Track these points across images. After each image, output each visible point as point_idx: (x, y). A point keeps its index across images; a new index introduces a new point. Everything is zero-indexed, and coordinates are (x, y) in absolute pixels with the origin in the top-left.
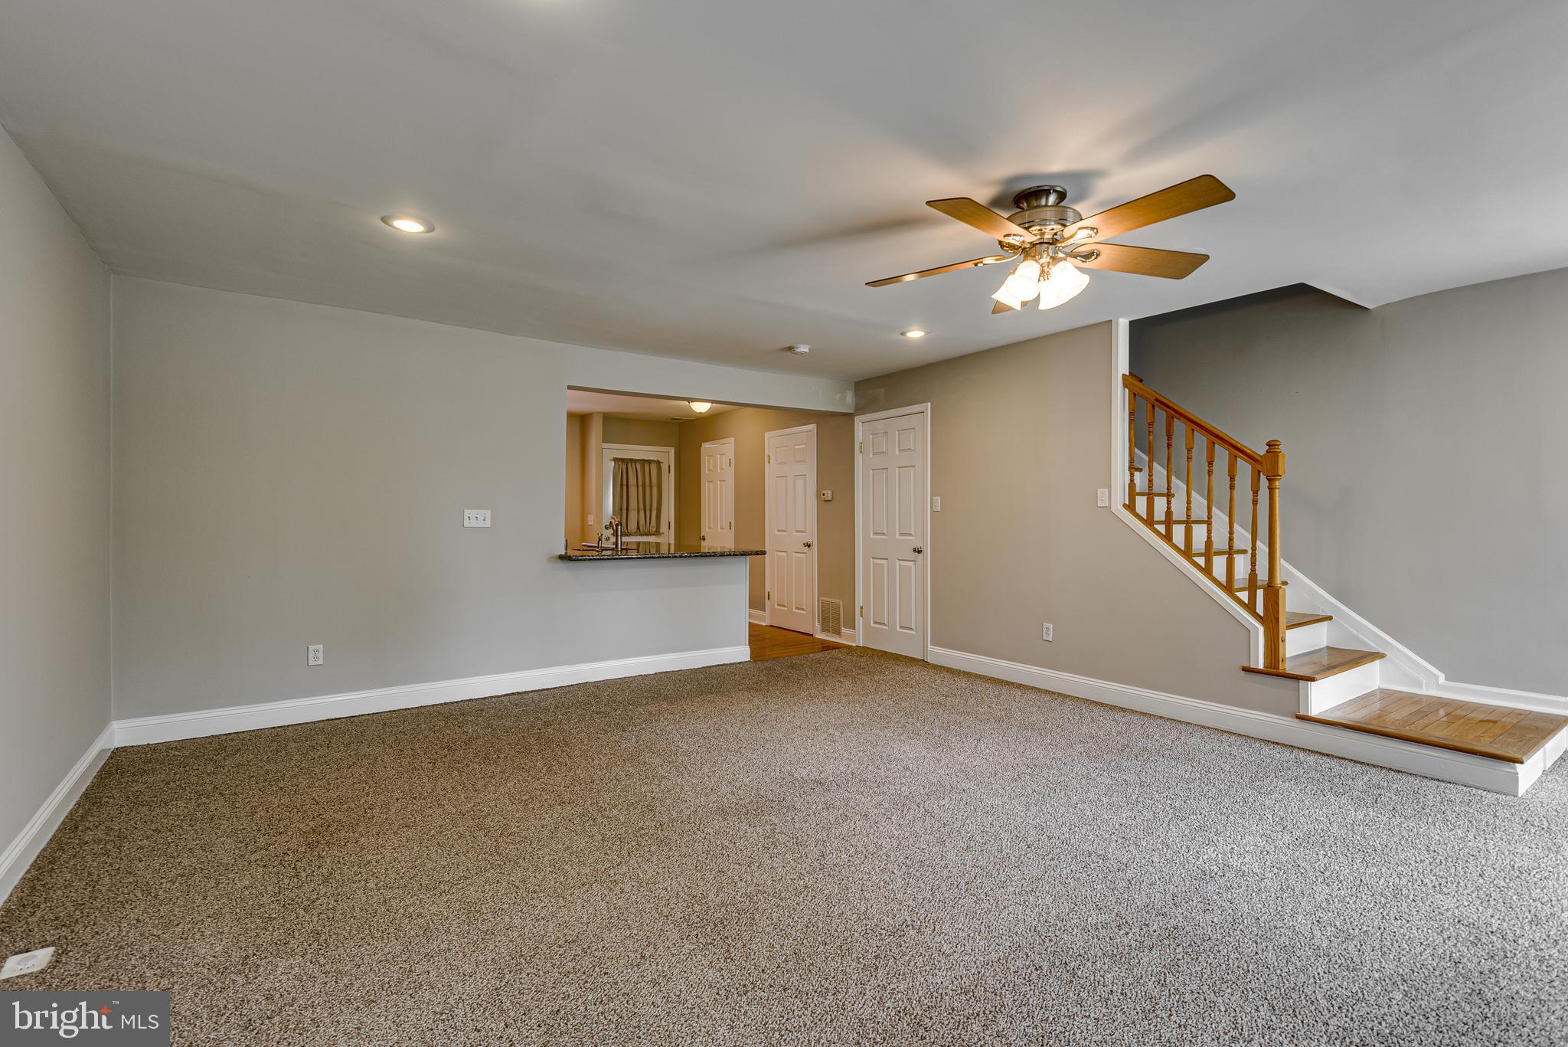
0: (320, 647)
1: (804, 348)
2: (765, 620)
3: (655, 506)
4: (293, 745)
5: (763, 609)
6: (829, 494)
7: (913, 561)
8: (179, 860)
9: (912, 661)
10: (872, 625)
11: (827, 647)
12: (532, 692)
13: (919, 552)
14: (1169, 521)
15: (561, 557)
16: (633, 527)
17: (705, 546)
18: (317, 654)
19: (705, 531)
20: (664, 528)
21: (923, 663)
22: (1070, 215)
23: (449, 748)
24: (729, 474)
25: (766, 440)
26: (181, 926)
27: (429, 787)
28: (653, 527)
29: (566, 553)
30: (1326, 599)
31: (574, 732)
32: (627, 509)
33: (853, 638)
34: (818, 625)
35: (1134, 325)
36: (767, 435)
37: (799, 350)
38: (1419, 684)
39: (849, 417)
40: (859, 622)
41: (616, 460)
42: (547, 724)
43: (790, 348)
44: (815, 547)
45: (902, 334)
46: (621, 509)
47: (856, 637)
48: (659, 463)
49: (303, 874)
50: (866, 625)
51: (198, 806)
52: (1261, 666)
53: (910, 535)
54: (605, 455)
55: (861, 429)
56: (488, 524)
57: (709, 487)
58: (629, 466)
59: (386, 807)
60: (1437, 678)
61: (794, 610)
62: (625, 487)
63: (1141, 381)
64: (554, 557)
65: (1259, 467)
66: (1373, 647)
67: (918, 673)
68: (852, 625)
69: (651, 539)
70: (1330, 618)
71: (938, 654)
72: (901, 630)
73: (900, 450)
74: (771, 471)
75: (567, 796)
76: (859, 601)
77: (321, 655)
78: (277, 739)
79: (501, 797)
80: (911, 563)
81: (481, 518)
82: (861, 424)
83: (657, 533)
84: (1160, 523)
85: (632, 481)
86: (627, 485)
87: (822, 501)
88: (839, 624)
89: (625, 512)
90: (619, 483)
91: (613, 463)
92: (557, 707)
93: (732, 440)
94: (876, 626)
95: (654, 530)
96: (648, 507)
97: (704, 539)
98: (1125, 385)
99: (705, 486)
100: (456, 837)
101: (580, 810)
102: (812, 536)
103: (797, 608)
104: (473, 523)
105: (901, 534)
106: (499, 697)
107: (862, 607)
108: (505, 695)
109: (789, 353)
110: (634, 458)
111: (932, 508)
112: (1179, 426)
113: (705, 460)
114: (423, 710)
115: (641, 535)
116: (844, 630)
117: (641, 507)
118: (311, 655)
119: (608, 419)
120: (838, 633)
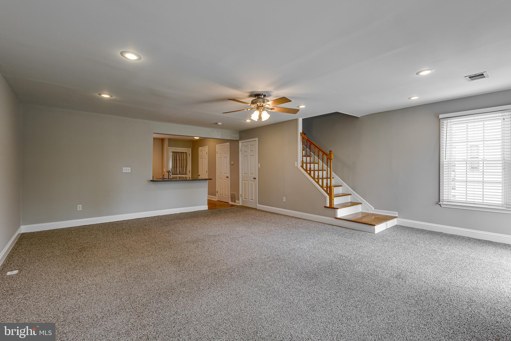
0: (81, 206)
1: (220, 124)
2: (215, 199)
3: (185, 166)
4: (73, 231)
5: (216, 196)
6: (232, 163)
7: (254, 181)
8: (46, 255)
9: (253, 209)
10: (244, 199)
11: (232, 206)
12: (143, 218)
13: (255, 179)
14: (310, 170)
15: (151, 181)
16: (178, 172)
17: (200, 178)
18: (80, 207)
19: (200, 173)
20: (188, 172)
21: (256, 209)
22: (266, 101)
23: (118, 231)
24: (207, 157)
25: (216, 147)
26: (49, 266)
27: (111, 239)
28: (184, 172)
29: (153, 179)
30: (350, 190)
31: (153, 227)
32: (176, 167)
33: (239, 203)
34: (230, 200)
35: (304, 120)
36: (217, 145)
37: (218, 124)
38: (368, 210)
39: (238, 141)
40: (240, 198)
41: (173, 152)
42: (145, 225)
43: (216, 123)
44: (229, 178)
45: (245, 121)
46: (174, 167)
47: (240, 203)
48: (186, 153)
49: (78, 257)
50: (242, 199)
51: (49, 244)
52: (328, 206)
53: (253, 174)
54: (169, 151)
55: (241, 144)
56: (130, 171)
57: (201, 160)
58: (177, 154)
59: (100, 243)
60: (372, 208)
61: (224, 196)
62: (175, 160)
63: (305, 134)
64: (149, 181)
65: (328, 157)
66: (359, 201)
67: (253, 212)
68: (238, 200)
69: (184, 176)
70: (351, 194)
71: (260, 207)
72: (251, 200)
73: (250, 151)
74: (218, 156)
75: (148, 240)
76: (240, 193)
77: (81, 208)
78: (69, 230)
79: (131, 241)
80: (253, 182)
81: (128, 170)
82: (241, 143)
83: (186, 174)
84: (308, 171)
85: (178, 158)
86: (176, 160)
87: (231, 165)
88: (235, 199)
89: (175, 168)
90: (174, 159)
91: (172, 153)
92: (149, 221)
93: (207, 147)
94: (245, 199)
95: (185, 173)
96: (183, 166)
97: (199, 176)
98: (301, 135)
99: (200, 160)
100: (118, 249)
101: (151, 243)
102: (228, 175)
103: (225, 195)
104: (125, 171)
105: (251, 174)
106: (133, 219)
107: (241, 194)
108: (135, 219)
109: (216, 124)
110: (179, 152)
111: (258, 166)
112: (312, 146)
113: (200, 152)
114: (110, 223)
115: (181, 174)
116: (237, 201)
117: (181, 166)
118: (78, 208)
119: (170, 140)
120: (235, 202)
